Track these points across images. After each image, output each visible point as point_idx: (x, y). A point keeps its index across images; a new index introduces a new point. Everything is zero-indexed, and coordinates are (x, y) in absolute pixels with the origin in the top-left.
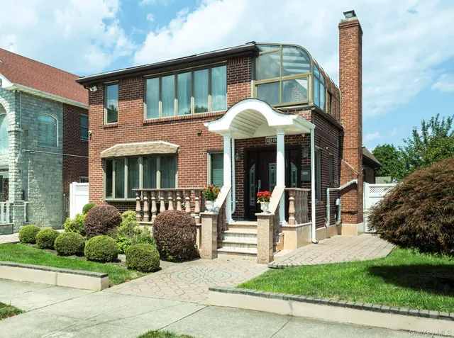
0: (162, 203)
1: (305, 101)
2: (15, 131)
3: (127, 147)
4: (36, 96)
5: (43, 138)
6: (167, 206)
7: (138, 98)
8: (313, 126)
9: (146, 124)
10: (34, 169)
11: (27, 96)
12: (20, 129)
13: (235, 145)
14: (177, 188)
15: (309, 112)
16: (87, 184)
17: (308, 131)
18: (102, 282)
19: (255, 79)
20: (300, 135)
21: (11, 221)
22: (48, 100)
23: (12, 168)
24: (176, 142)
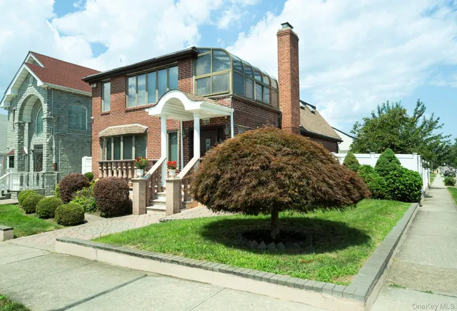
0: (115, 171)
1: (227, 92)
2: (47, 118)
3: (115, 129)
4: (67, 92)
5: (73, 123)
6: (118, 173)
7: (122, 91)
8: (233, 110)
9: (127, 111)
10: (64, 147)
11: (58, 92)
12: (52, 117)
13: (183, 125)
14: (122, 160)
15: (230, 99)
16: (91, 158)
17: (228, 114)
18: (4, 234)
19: (196, 75)
20: (224, 117)
21: (43, 187)
22: (78, 95)
23: (45, 146)
24: (146, 125)
